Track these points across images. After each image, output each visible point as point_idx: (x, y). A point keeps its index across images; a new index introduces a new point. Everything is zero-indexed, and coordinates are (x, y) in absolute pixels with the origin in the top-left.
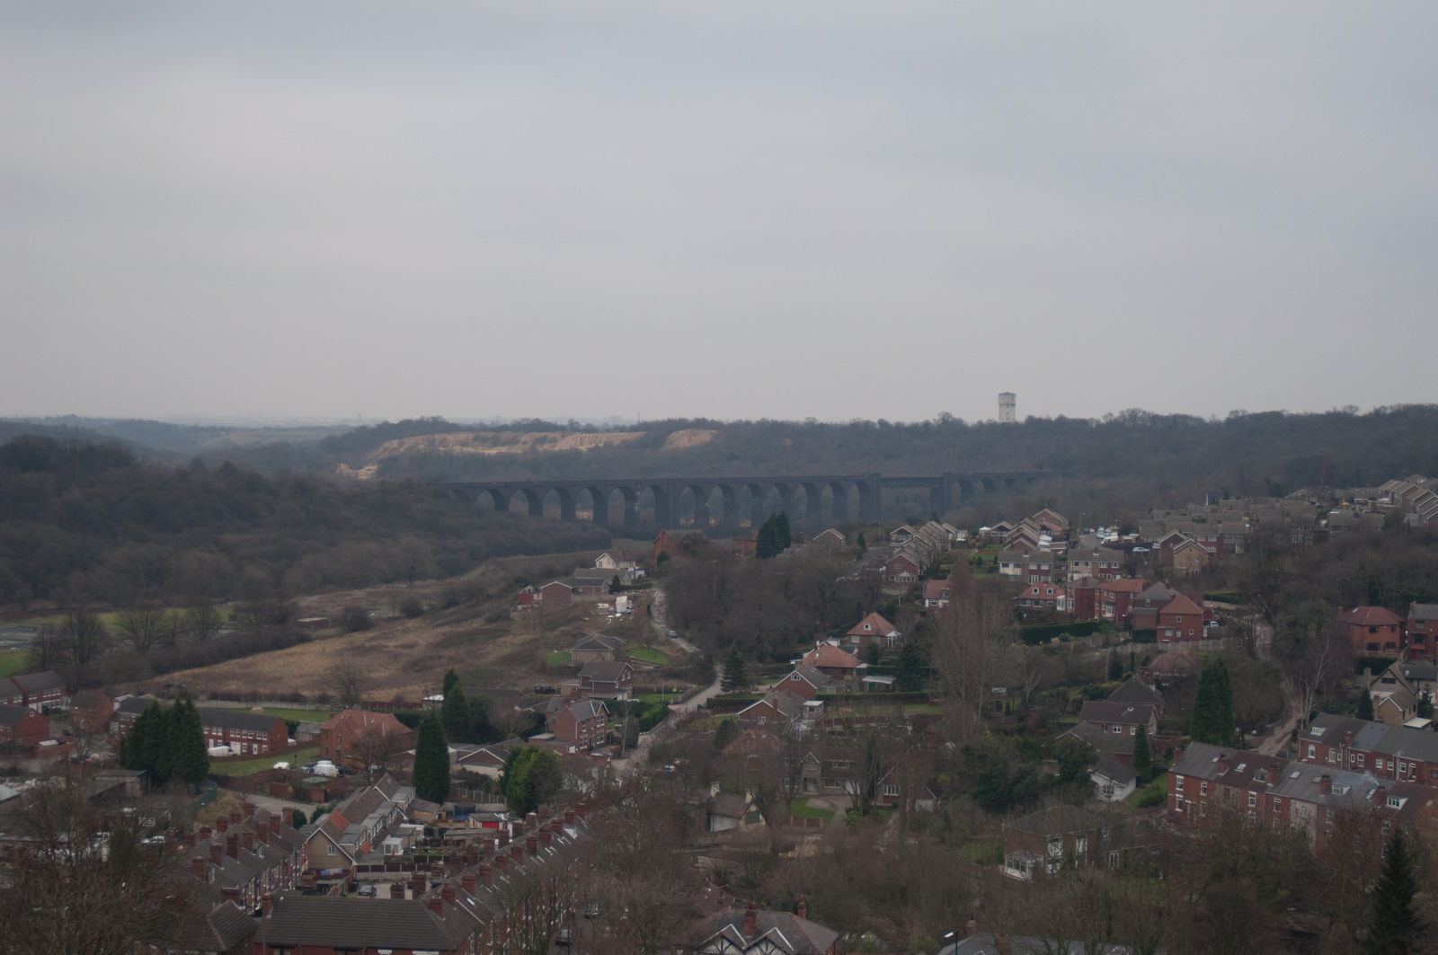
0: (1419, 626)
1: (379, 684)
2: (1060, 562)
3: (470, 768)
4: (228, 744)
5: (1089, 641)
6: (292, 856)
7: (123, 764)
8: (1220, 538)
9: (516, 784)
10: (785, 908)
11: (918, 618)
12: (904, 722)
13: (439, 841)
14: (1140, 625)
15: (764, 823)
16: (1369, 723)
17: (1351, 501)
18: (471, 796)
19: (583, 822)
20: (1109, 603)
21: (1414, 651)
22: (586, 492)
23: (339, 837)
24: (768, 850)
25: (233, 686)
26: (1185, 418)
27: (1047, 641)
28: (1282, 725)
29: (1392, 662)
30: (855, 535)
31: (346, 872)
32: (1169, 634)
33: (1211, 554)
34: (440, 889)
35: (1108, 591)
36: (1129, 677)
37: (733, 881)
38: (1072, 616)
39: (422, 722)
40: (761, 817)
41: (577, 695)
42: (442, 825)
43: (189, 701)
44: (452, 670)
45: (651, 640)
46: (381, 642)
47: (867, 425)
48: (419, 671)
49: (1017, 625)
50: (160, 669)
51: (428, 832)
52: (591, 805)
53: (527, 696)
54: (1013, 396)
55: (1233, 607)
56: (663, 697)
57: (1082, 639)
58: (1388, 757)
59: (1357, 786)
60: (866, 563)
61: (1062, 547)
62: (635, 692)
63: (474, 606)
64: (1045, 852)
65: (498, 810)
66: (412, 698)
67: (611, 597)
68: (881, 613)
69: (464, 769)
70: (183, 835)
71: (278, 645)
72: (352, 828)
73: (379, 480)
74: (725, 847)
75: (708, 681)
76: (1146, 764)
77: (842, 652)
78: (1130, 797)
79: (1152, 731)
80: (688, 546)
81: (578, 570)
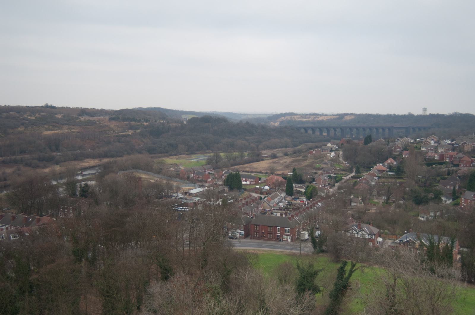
1: (279, 170)
2: (436, 147)
3: (298, 189)
4: (246, 182)
5: (442, 166)
6: (259, 206)
7: (225, 185)
9: (308, 193)
10: (367, 223)
11: (401, 160)
12: (397, 183)
13: (290, 204)
14: (455, 163)
15: (363, 204)
18: (298, 195)
19: (322, 202)
20: (448, 158)
22: (325, 129)
23: (269, 202)
24: (364, 210)
25: (248, 169)
27: (432, 166)
30: (387, 140)
31: (270, 210)
32: (462, 165)
33: (473, 147)
34: (291, 215)
35: (448, 155)
36: (452, 175)
37: (356, 217)
38: (438, 160)
39: (288, 179)
40: (363, 203)
41: (322, 174)
42: (291, 201)
43: (238, 172)
44: (295, 168)
45: (339, 163)
48: (287, 168)
49: (425, 162)
50: (233, 165)
51: (288, 202)
52: (324, 198)
53: (311, 174)
56: (341, 175)
57: (441, 166)
60: (389, 146)
61: (436, 144)
62: (335, 174)
63: (299, 154)
64: (429, 214)
65: (304, 198)
66: (286, 173)
67: (330, 153)
68: (392, 158)
69: (296, 189)
70: (237, 200)
71: (257, 161)
72: (272, 201)
73: (280, 126)
74: (354, 209)
75: (352, 172)
76: (455, 195)
77: (383, 167)
78: (451, 203)
79: (457, 188)
80: (348, 142)
81: (323, 146)
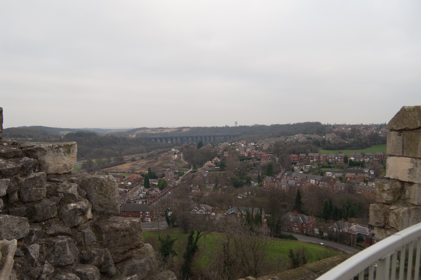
0: (301, 157)
1: (138, 170)
2: (245, 148)
3: (153, 183)
5: (250, 161)
6: (125, 197)
8: (270, 144)
9: (160, 185)
10: (204, 203)
11: (223, 158)
12: (221, 174)
13: (148, 195)
14: (258, 158)
15: (200, 190)
16: (294, 172)
17: (290, 138)
18: (153, 187)
19: (171, 191)
20: (253, 155)
21: (300, 161)
22: (169, 139)
23: (132, 194)
24: (201, 195)
25: (114, 171)
26: (264, 125)
27: (244, 161)
28: (280, 173)
29: (297, 163)
30: (213, 145)
31: (134, 200)
32: (262, 159)
33: (269, 147)
34: (149, 202)
35: (253, 153)
36: (256, 166)
37: (195, 200)
38: (247, 157)
39: (145, 176)
41: (169, 171)
42: (149, 192)
43: (107, 173)
44: (149, 168)
45: (181, 162)
46: (138, 163)
47: (214, 127)
48: (144, 168)
49: (239, 158)
50: (102, 168)
51: (146, 193)
52: (172, 188)
53: (161, 171)
54: (237, 122)
55: (272, 155)
56: (183, 171)
57: (249, 160)
58: (297, 178)
59: (292, 182)
60: (214, 149)
61: (245, 146)
62: (179, 170)
63: (152, 157)
64: (244, 194)
65: (157, 189)
66: (143, 172)
67: (174, 155)
68: (217, 157)
71: (121, 164)
72: (134, 193)
73: (136, 137)
74: (194, 194)
75: (190, 168)
76: (259, 180)
77: (211, 163)
78: (257, 185)
79: (260, 175)
80: (186, 147)
81: (169, 151)
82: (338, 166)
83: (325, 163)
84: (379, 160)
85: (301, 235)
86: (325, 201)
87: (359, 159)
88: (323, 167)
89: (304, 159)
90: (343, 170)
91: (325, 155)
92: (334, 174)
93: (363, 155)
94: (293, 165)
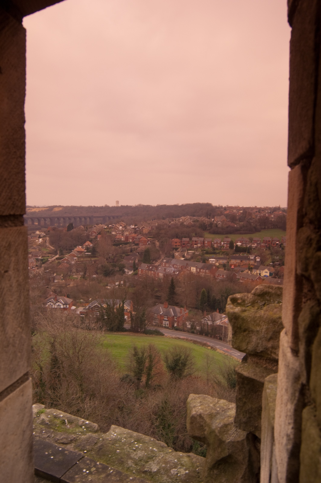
0: (184, 242)
2: (123, 231)
5: (127, 246)
8: (152, 227)
11: (96, 242)
12: (92, 261)
14: (136, 242)
15: (64, 280)
16: (173, 259)
17: (175, 220)
20: (131, 239)
21: (182, 246)
22: (36, 219)
24: (64, 286)
26: (149, 205)
27: (119, 246)
28: (160, 260)
29: (179, 248)
30: (86, 227)
32: (141, 244)
33: (150, 230)
35: (131, 237)
36: (133, 252)
38: (124, 241)
41: (31, 258)
45: (46, 247)
47: (91, 207)
49: (114, 243)
54: (118, 201)
55: (153, 239)
56: (47, 258)
57: (126, 245)
58: (177, 265)
59: (171, 270)
60: (87, 232)
61: (124, 229)
62: (42, 257)
64: (115, 284)
67: (39, 239)
68: (90, 241)
74: (57, 285)
75: (56, 255)
76: (135, 267)
77: (82, 249)
78: (132, 273)
79: (137, 261)
80: (54, 229)
81: (32, 234)
82: (223, 253)
83: (210, 249)
84: (267, 245)
85: (170, 329)
86: (202, 291)
87: (246, 244)
88: (207, 253)
89: (187, 244)
90: (228, 257)
91: (210, 240)
92: (218, 261)
93: (251, 240)
94: (174, 251)
